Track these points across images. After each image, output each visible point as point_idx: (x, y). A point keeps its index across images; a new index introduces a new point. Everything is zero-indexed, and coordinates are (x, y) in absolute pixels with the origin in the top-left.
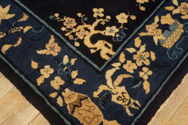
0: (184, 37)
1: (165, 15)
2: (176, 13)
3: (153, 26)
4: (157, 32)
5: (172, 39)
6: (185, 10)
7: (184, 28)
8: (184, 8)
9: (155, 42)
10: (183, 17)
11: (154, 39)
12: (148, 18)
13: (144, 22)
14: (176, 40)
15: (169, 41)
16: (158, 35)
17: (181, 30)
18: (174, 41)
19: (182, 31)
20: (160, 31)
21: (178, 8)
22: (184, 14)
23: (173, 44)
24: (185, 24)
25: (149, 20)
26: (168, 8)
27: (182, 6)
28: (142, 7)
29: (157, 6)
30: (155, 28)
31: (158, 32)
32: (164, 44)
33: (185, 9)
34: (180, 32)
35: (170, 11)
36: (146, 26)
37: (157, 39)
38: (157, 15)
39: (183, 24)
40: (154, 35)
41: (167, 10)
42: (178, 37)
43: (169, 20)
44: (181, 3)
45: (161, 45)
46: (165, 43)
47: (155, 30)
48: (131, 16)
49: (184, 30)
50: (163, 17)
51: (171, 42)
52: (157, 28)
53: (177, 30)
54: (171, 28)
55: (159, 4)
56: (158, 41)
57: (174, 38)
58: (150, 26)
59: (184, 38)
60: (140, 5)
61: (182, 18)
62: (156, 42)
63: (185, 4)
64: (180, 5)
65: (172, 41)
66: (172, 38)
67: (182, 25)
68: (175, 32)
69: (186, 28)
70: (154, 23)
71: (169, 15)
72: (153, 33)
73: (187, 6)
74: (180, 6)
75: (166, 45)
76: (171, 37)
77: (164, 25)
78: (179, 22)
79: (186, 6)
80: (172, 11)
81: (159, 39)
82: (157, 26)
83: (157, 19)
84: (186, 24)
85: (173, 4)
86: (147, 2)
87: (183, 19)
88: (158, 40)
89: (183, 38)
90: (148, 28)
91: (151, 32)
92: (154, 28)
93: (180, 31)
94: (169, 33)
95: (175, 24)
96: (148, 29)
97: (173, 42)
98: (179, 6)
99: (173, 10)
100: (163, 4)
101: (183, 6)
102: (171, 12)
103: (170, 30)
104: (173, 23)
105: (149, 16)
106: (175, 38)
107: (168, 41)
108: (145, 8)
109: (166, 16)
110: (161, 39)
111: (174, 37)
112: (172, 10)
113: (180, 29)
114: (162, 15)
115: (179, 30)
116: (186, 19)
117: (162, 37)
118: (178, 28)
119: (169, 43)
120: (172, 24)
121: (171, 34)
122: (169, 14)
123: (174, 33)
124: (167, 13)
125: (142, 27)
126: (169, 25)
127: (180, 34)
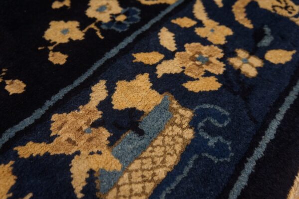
0: (195, 156)
1: (128, 80)
2: (169, 72)
3: (82, 117)
4: (90, 139)
5: (145, 167)
6: (197, 63)
7: (193, 124)
8: (193, 59)
9: (73, 182)
10: (190, 86)
11: (72, 170)
12: (69, 88)
13: (49, 104)
14: (161, 173)
15: (136, 176)
16: (92, 153)
17: (183, 129)
18: (154, 174)
19: (189, 134)
20: (105, 133)
21: (176, 59)
22: (195, 78)
23: (150, 187)
24: (197, 108)
25: (67, 96)
26: (141, 57)
27: (188, 52)
28: (58, 54)
29: (109, 51)
30: (86, 124)
31: (93, 142)
32: (114, 190)
33: (198, 60)
34: (181, 140)
35: (148, 65)
36: (55, 117)
37: (87, 169)
38: (102, 79)
39: (191, 109)
40: (78, 153)
41: (141, 63)
42: (172, 160)
43: (144, 94)
44: (187, 45)
45: (98, 194)
46: (118, 187)
47: (84, 132)
48: (8, 82)
49: (196, 131)
50: (121, 85)
51: (144, 180)
52: (96, 124)
53: (168, 131)
54: (145, 124)
55: (116, 45)
56: (87, 180)
57: (154, 163)
58: (70, 117)
59: (196, 162)
60: (51, 48)
61: (187, 89)
62: (78, 182)
63: (198, 46)
64: (181, 48)
65: (148, 175)
66: (148, 164)
67: (188, 114)
68: (160, 138)
69: (201, 124)
70: (87, 106)
71: (143, 80)
72: (74, 143)
73: (203, 52)
74: (183, 53)
75: (122, 193)
76: (144, 161)
77: (122, 111)
78: (176, 102)
79: (200, 53)
80: (155, 66)
81: (94, 167)
82: (98, 115)
83: (99, 92)
84: (202, 110)
85: (162, 47)
86: (77, 41)
87: (192, 92)
88: (91, 172)
89: (191, 162)
90: (59, 123)
91: (69, 140)
92: (82, 122)
93: (181, 136)
94: (138, 142)
95: (162, 109)
96: (60, 128)
97: (150, 181)
98: (178, 53)
99: (160, 62)
100: (129, 44)
101: (191, 54)
102: (151, 69)
103: (141, 133)
104: (157, 107)
105: (72, 83)
106: (159, 163)
107: (130, 177)
108: (66, 57)
109: (133, 83)
110: (102, 170)
111: (156, 159)
112: (155, 62)
113: (180, 126)
114: (121, 79)
115: (178, 130)
116: (201, 93)
117: (107, 161)
118: (173, 124)
119: (133, 186)
120: (152, 108)
121: (143, 148)
122: (146, 75)
123: (159, 141)
124: (137, 73)
125: (37, 122)
126: (141, 113)
127: (179, 148)
